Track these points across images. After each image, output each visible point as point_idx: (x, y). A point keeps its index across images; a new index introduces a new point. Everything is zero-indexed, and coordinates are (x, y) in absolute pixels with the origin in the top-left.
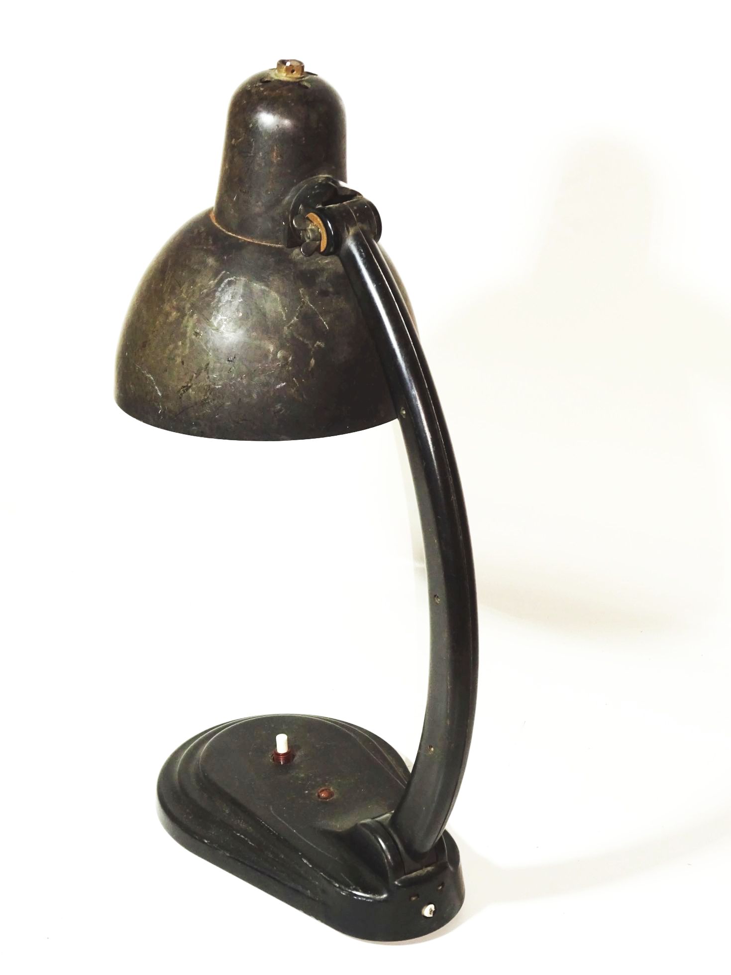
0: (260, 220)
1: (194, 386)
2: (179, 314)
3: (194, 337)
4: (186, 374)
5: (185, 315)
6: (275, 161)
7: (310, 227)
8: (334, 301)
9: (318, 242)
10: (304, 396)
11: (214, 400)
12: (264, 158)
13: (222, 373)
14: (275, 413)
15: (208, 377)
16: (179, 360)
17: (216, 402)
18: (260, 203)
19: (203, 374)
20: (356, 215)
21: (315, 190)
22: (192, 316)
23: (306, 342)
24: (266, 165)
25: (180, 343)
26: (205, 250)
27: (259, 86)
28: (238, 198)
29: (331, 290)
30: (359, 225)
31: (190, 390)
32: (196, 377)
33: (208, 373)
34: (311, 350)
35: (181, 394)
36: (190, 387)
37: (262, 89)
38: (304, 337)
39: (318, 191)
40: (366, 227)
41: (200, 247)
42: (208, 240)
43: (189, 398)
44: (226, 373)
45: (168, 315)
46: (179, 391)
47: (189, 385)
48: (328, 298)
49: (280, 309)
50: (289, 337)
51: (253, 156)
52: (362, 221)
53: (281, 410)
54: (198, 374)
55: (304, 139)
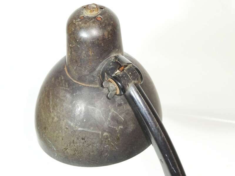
0: (87, 77)
1: (69, 149)
2: (58, 119)
3: (66, 130)
4: (65, 144)
5: (61, 120)
6: (91, 54)
7: (111, 86)
8: (124, 107)
9: (115, 91)
10: (117, 148)
11: (78, 154)
12: (86, 54)
13: (80, 144)
14: (105, 157)
15: (75, 146)
16: (61, 138)
17: (79, 155)
18: (86, 71)
19: (72, 144)
20: (131, 77)
21: (111, 66)
22: (63, 120)
23: (114, 128)
24: (87, 56)
25: (60, 131)
26: (65, 90)
27: (79, 21)
28: (76, 68)
29: (123, 103)
30: (133, 81)
31: (68, 150)
32: (70, 145)
33: (74, 144)
34: (117, 130)
35: (64, 151)
36: (67, 149)
37: (80, 23)
38: (114, 126)
39: (112, 67)
40: (136, 82)
41: (63, 88)
42: (66, 84)
43: (67, 153)
44: (82, 144)
45: (53, 118)
46: (63, 150)
47: (67, 148)
48: (122, 106)
49: (102, 116)
50: (107, 127)
51: (81, 53)
52: (134, 79)
53: (107, 155)
54: (70, 144)
55: (103, 44)
